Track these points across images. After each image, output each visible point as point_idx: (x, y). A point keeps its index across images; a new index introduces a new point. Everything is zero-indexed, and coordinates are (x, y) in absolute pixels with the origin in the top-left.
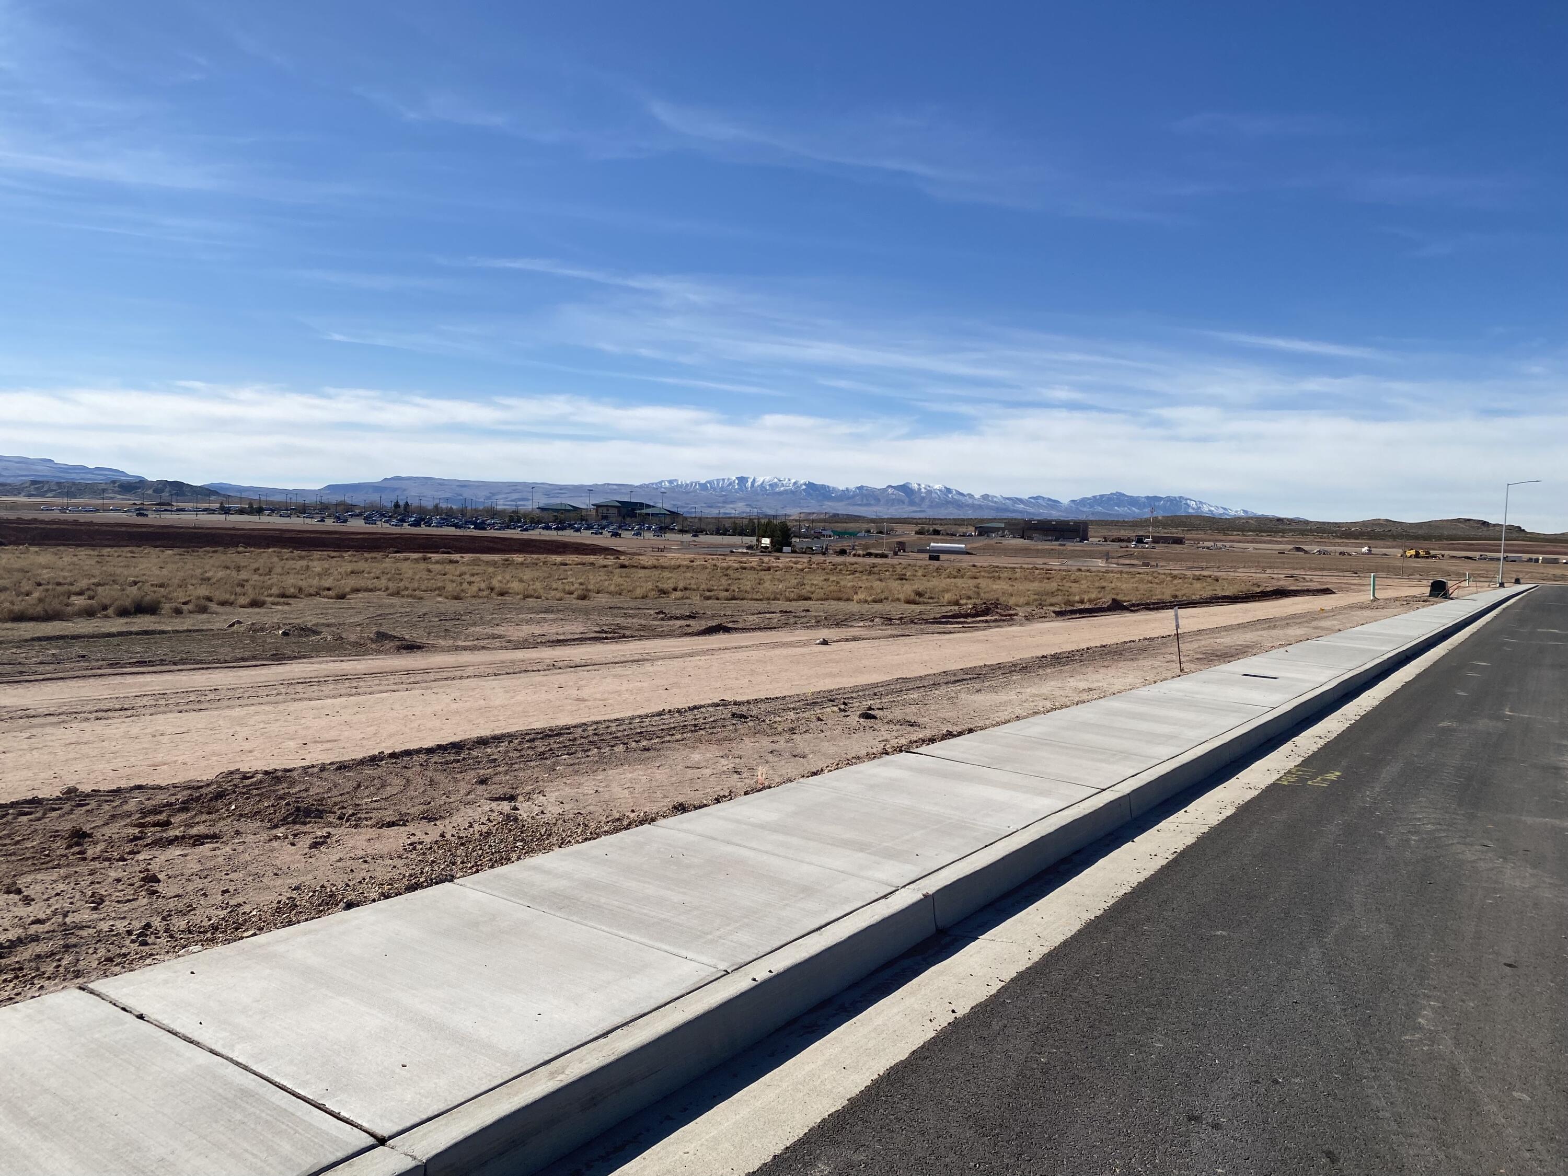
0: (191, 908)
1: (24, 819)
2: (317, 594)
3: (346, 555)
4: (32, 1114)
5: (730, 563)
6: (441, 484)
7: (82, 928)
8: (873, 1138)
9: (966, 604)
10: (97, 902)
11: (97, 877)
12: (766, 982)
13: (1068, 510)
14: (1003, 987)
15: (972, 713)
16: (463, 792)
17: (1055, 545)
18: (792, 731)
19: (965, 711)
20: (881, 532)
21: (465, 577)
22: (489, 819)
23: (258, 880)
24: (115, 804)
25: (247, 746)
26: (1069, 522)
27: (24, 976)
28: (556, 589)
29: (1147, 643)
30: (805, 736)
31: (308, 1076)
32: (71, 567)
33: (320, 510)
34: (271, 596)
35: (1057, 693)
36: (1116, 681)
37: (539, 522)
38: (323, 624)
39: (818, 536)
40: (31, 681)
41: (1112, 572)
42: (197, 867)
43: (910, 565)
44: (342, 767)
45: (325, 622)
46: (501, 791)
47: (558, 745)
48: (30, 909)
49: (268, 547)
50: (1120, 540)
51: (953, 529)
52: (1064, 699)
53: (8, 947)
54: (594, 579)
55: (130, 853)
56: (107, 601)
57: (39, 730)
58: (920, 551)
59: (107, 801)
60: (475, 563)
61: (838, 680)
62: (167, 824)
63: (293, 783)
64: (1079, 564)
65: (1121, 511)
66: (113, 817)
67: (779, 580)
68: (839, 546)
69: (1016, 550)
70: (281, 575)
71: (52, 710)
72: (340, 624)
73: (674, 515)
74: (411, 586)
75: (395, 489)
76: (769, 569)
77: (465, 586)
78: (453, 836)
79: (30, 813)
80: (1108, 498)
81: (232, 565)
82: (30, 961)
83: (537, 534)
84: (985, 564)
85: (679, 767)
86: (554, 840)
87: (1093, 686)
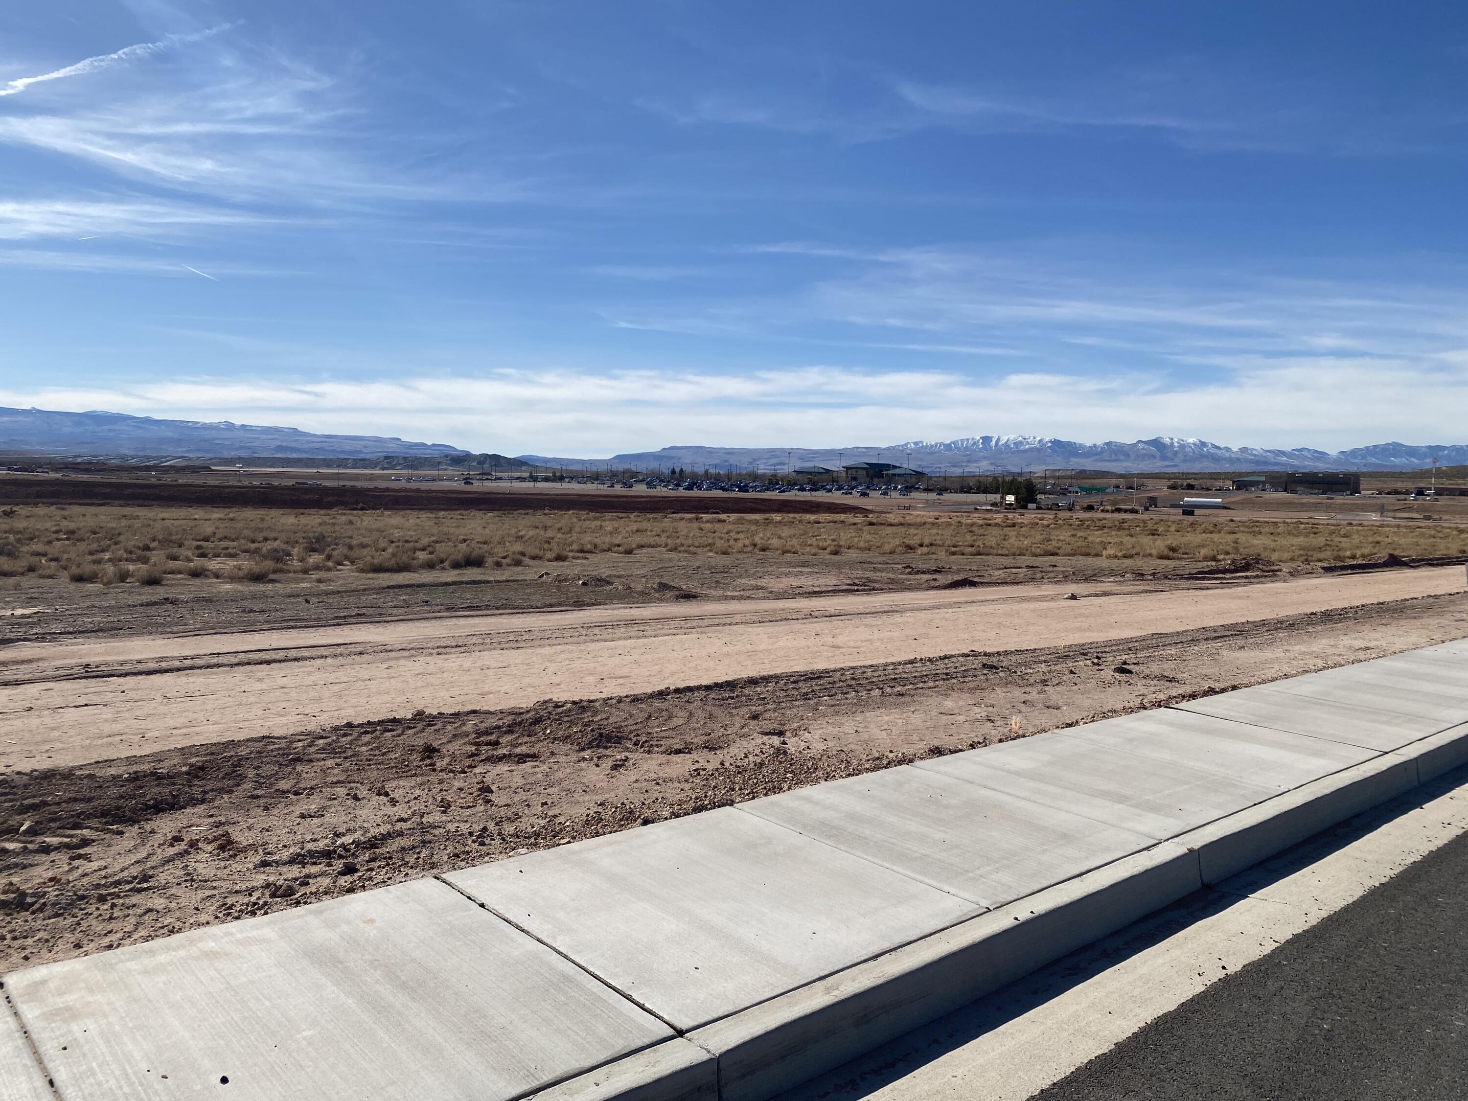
0: (517, 817)
1: (388, 734)
2: (609, 550)
3: (632, 516)
4: (403, 978)
5: (975, 520)
6: (710, 452)
7: (435, 827)
8: (1143, 1085)
9: (1224, 559)
10: (446, 807)
11: (445, 786)
12: (1027, 923)
13: (1336, 461)
14: (1278, 948)
15: (1235, 669)
16: (738, 725)
17: (1322, 498)
18: (1044, 682)
19: (1227, 667)
20: (1131, 488)
21: (731, 534)
22: (761, 751)
23: (570, 795)
24: (456, 725)
25: (555, 680)
26: (1337, 474)
27: (393, 864)
28: (811, 545)
29: (1432, 600)
30: (1058, 688)
31: (617, 970)
32: (416, 528)
33: (611, 477)
34: (572, 551)
35: (1330, 651)
36: (1397, 640)
37: (795, 484)
38: (615, 576)
39: (1064, 492)
40: (388, 622)
41: (1388, 526)
42: (521, 782)
43: (1162, 520)
44: (636, 699)
45: (617, 574)
46: (771, 727)
47: (820, 687)
48: (396, 809)
49: (569, 510)
50: (1397, 492)
51: (1208, 483)
52: (1337, 657)
53: (381, 839)
54: (845, 536)
55: (469, 767)
56: (443, 556)
57: (395, 662)
58: (1173, 506)
59: (450, 723)
60: (740, 521)
61: (1087, 634)
62: (496, 743)
63: (596, 713)
64: (1349, 518)
65: (1398, 462)
66: (455, 736)
67: (1024, 536)
68: (1086, 502)
69: (1278, 503)
70: (580, 533)
71: (404, 646)
72: (629, 576)
73: (919, 475)
74: (686, 542)
75: (672, 458)
76: (1014, 525)
77: (732, 542)
78: (731, 764)
79: (392, 730)
80: (1383, 449)
81: (540, 525)
82: (397, 852)
83: (793, 495)
84: (1244, 519)
85: (933, 713)
86: (820, 773)
87: (1372, 644)
